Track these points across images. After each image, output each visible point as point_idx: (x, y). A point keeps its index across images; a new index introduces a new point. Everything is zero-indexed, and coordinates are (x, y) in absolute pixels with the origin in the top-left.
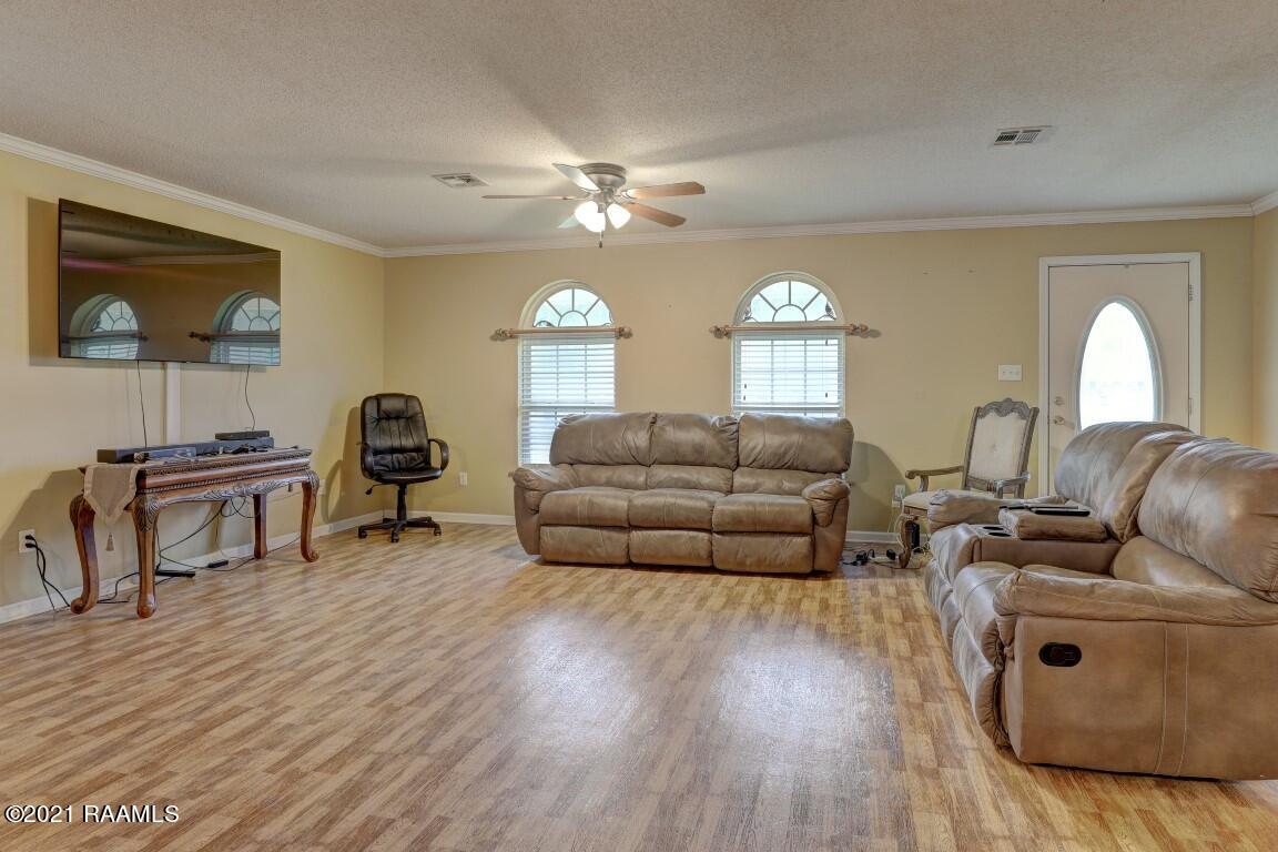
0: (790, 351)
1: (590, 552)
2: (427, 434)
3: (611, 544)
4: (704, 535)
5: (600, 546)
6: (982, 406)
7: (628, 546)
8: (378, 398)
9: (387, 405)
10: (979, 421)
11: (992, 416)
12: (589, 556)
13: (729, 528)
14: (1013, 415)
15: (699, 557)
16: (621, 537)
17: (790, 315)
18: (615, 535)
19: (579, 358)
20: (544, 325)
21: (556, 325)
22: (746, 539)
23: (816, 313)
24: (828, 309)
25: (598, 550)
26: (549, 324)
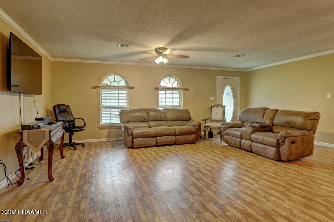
0: (169, 93)
1: (147, 144)
2: (73, 117)
3: (153, 141)
4: (174, 137)
5: (150, 142)
6: (212, 106)
7: (157, 141)
8: (58, 105)
9: (61, 108)
10: (212, 108)
11: (215, 107)
12: (147, 145)
13: (180, 134)
14: (220, 107)
15: (174, 141)
16: (155, 139)
17: (169, 85)
18: (153, 139)
19: (116, 94)
20: (106, 85)
21: (110, 85)
22: (183, 136)
23: (175, 85)
24: (177, 84)
25: (149, 143)
26: (107, 84)
